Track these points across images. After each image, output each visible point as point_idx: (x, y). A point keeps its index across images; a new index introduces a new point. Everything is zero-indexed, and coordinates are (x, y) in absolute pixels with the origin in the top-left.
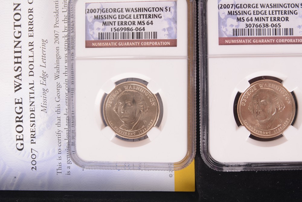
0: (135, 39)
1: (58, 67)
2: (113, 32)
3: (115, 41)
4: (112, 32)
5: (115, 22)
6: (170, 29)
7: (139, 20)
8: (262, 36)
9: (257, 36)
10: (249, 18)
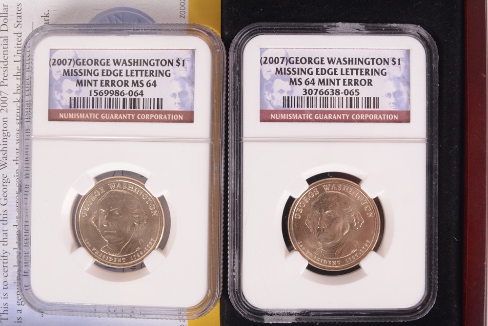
0: (128, 109)
1: (4, 149)
2: (93, 96)
3: (95, 112)
4: (91, 97)
5: (96, 81)
6: (182, 94)
7: (135, 79)
8: (329, 109)
9: (322, 109)
10: (310, 80)
